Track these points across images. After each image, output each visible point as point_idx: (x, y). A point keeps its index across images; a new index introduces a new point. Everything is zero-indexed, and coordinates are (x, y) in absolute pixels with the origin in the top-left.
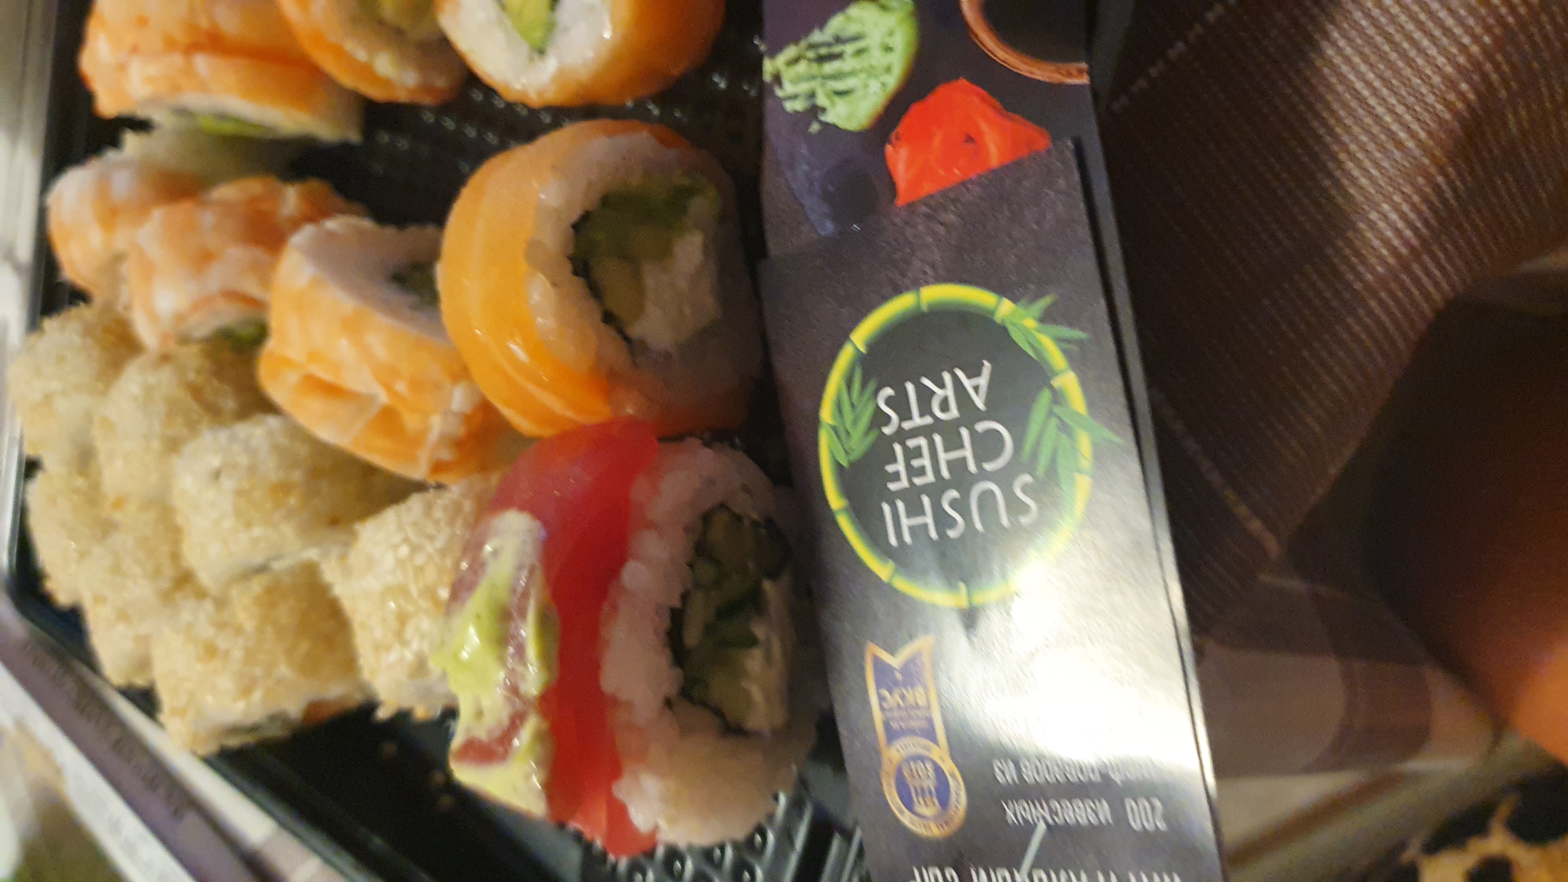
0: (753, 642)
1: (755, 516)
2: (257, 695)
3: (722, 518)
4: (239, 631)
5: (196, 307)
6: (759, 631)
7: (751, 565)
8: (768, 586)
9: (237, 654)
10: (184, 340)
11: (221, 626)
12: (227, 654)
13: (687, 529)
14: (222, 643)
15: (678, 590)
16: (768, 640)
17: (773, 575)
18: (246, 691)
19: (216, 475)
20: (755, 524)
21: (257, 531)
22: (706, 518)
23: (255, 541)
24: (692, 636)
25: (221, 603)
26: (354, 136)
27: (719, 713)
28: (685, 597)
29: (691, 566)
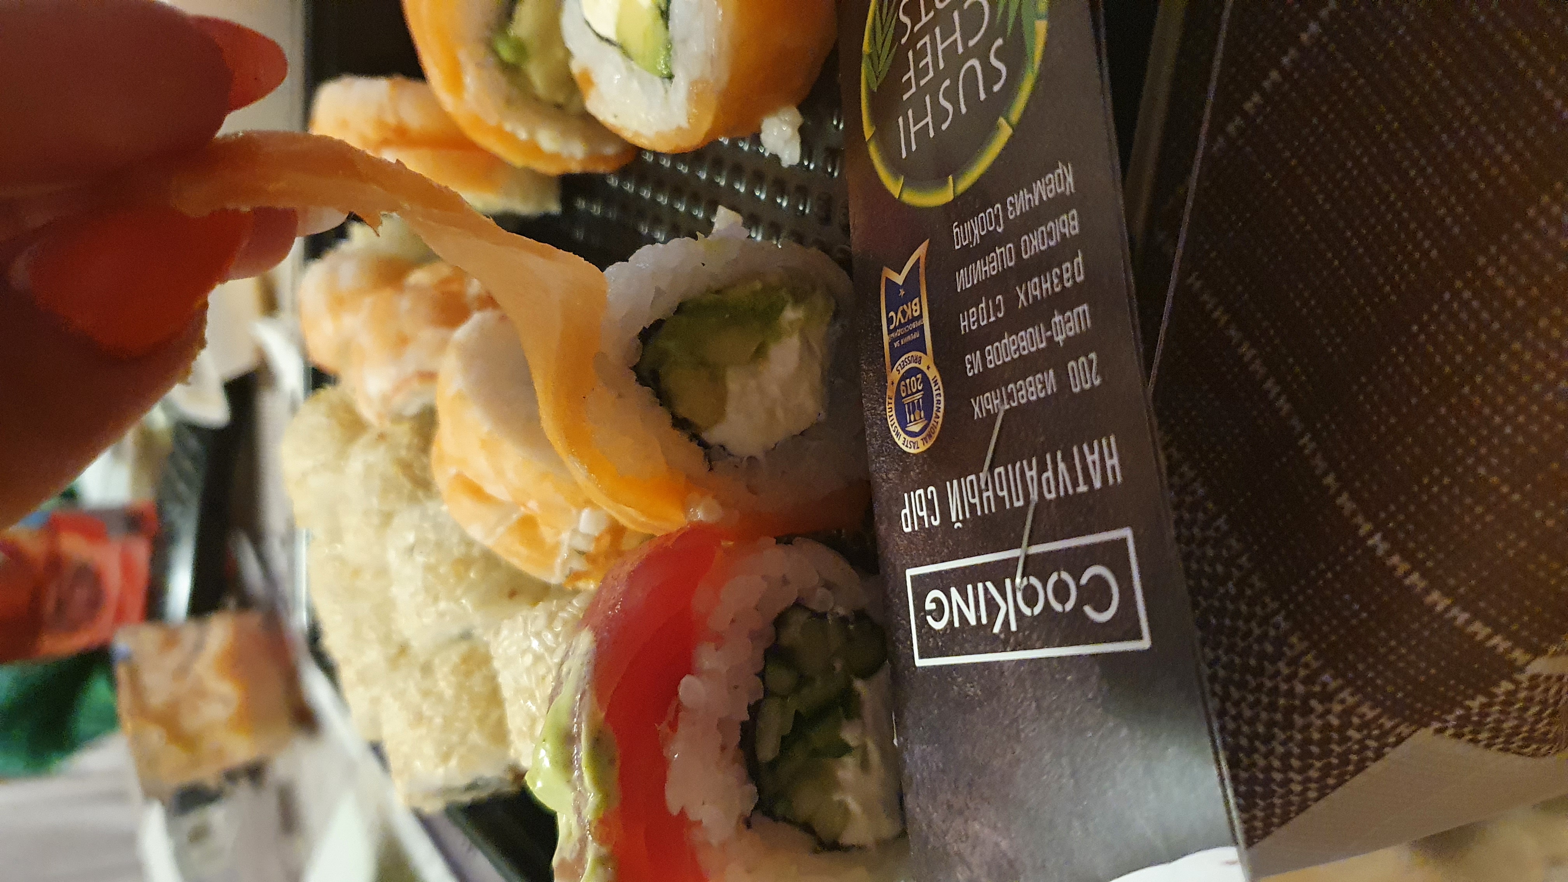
0: (845, 749)
1: (841, 611)
2: (453, 762)
3: (800, 618)
4: (440, 698)
5: (397, 389)
6: (850, 735)
7: (838, 665)
8: (859, 685)
9: (438, 720)
10: (398, 418)
11: (426, 694)
12: (430, 719)
13: (754, 636)
14: (426, 709)
15: (745, 700)
16: (864, 748)
17: (866, 674)
18: (445, 757)
19: (411, 550)
20: (843, 621)
21: (443, 605)
22: (780, 622)
23: (441, 615)
24: (767, 751)
25: (427, 669)
26: (554, 208)
27: (807, 828)
28: (755, 710)
29: (762, 675)
